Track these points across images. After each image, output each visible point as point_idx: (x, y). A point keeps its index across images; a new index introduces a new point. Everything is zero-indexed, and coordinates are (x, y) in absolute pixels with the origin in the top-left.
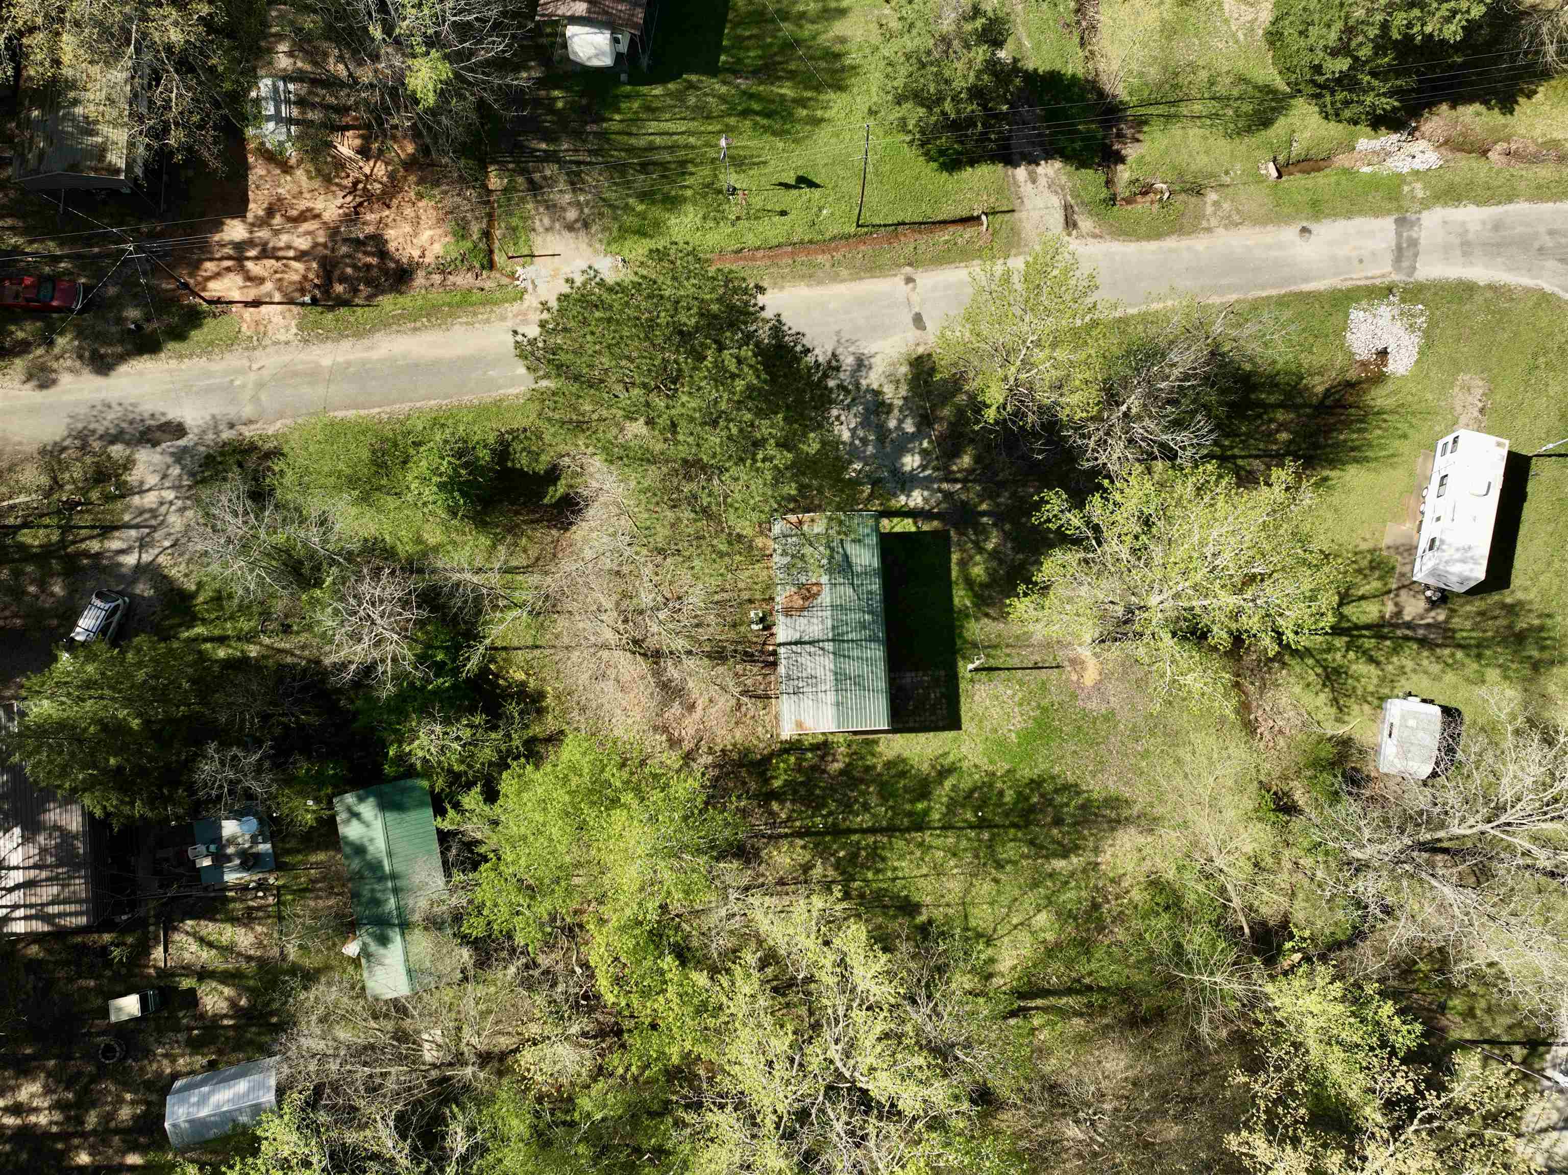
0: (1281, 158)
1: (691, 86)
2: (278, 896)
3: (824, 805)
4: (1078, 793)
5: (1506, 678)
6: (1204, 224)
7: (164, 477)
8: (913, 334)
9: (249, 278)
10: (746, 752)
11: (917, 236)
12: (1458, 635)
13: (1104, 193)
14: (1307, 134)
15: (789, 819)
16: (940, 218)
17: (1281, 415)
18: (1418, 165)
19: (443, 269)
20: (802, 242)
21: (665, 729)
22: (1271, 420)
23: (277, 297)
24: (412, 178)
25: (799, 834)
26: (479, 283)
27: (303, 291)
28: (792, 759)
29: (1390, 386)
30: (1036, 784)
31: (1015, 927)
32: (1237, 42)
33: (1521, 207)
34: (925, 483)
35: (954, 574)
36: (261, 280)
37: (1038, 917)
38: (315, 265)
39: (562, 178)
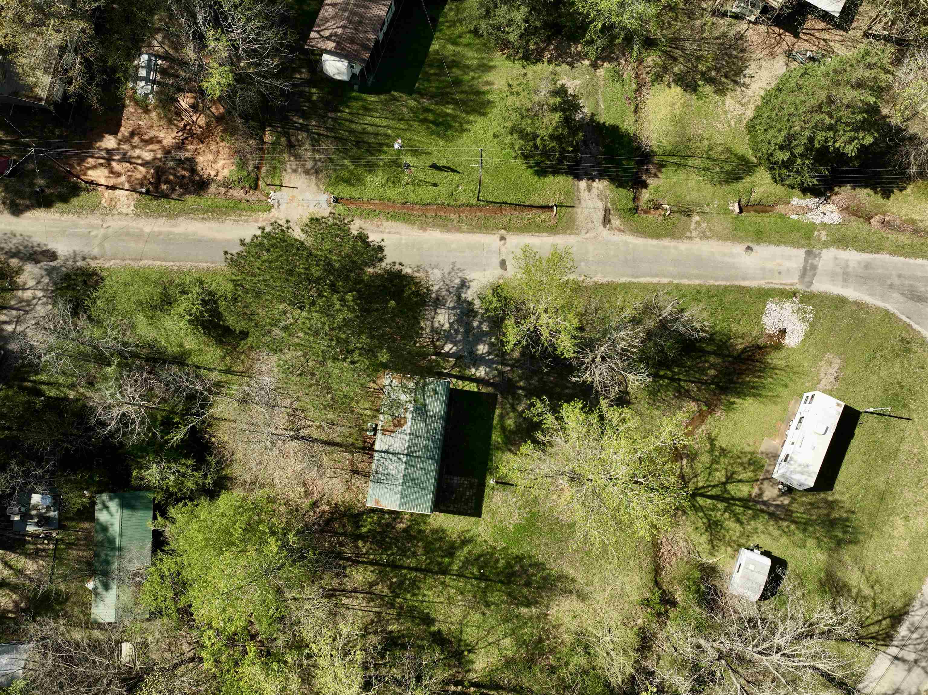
0: (743, 201)
1: (395, 99)
2: (56, 544)
3: (390, 548)
4: (544, 570)
5: (819, 546)
6: (688, 234)
7: (39, 282)
8: (499, 271)
9: (112, 172)
10: (349, 508)
11: (513, 212)
12: (794, 515)
13: (631, 205)
14: (762, 189)
15: (367, 553)
16: (528, 203)
17: (712, 359)
18: (826, 219)
19: (227, 185)
20: (443, 204)
21: (304, 485)
22: (706, 361)
23: (127, 186)
24: (220, 128)
25: (371, 563)
26: (247, 197)
27: (142, 185)
28: (376, 518)
29: (783, 353)
30: (519, 559)
31: (490, 644)
32: (730, 126)
33: (884, 257)
34: (488, 363)
35: (495, 422)
36: (119, 175)
37: (505, 641)
38: (152, 171)
39: (308, 141)
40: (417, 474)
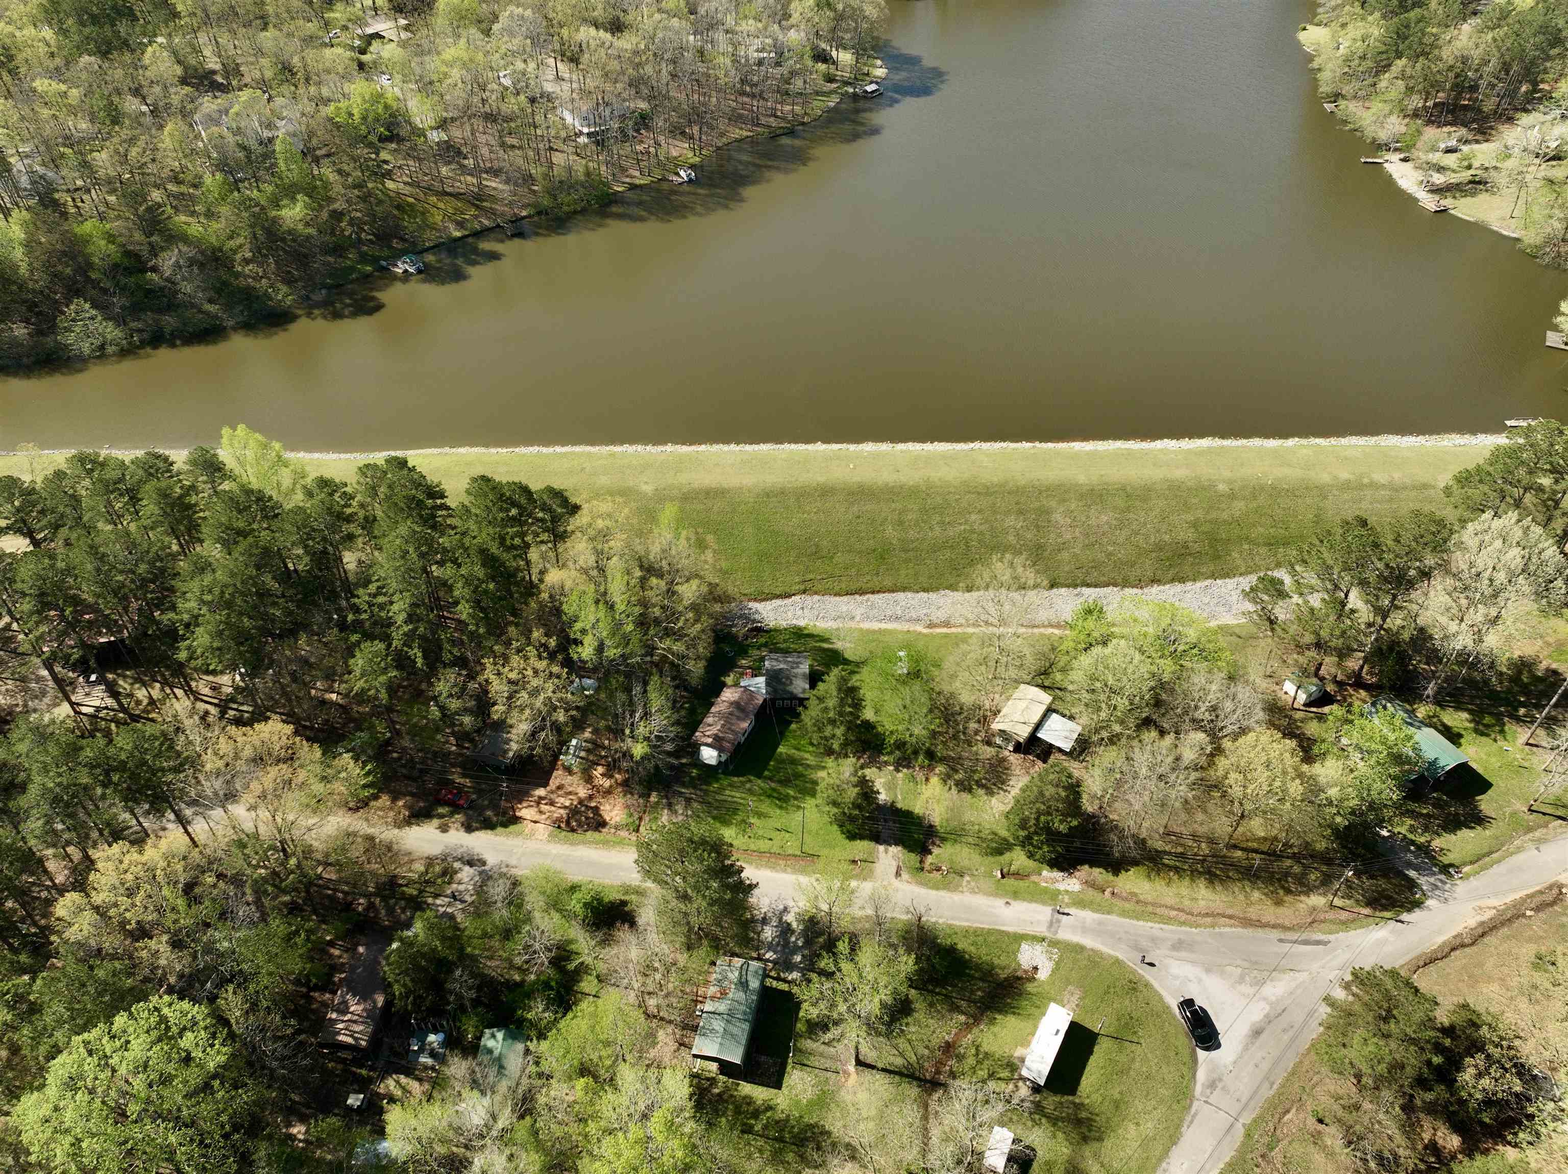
0: (1004, 870)
1: (749, 781)
4: (832, 1137)
6: (960, 889)
7: (471, 880)
8: (811, 905)
9: (539, 811)
13: (918, 865)
14: (1018, 863)
16: (839, 858)
17: (980, 983)
18: (1069, 888)
19: (617, 828)
20: (775, 853)
22: (975, 985)
23: (546, 821)
24: (619, 789)
26: (629, 836)
27: (558, 822)
29: (1035, 984)
30: (812, 1126)
32: (993, 816)
33: (1113, 918)
35: (801, 1014)
36: (543, 813)
38: (568, 813)
40: (735, 1031)
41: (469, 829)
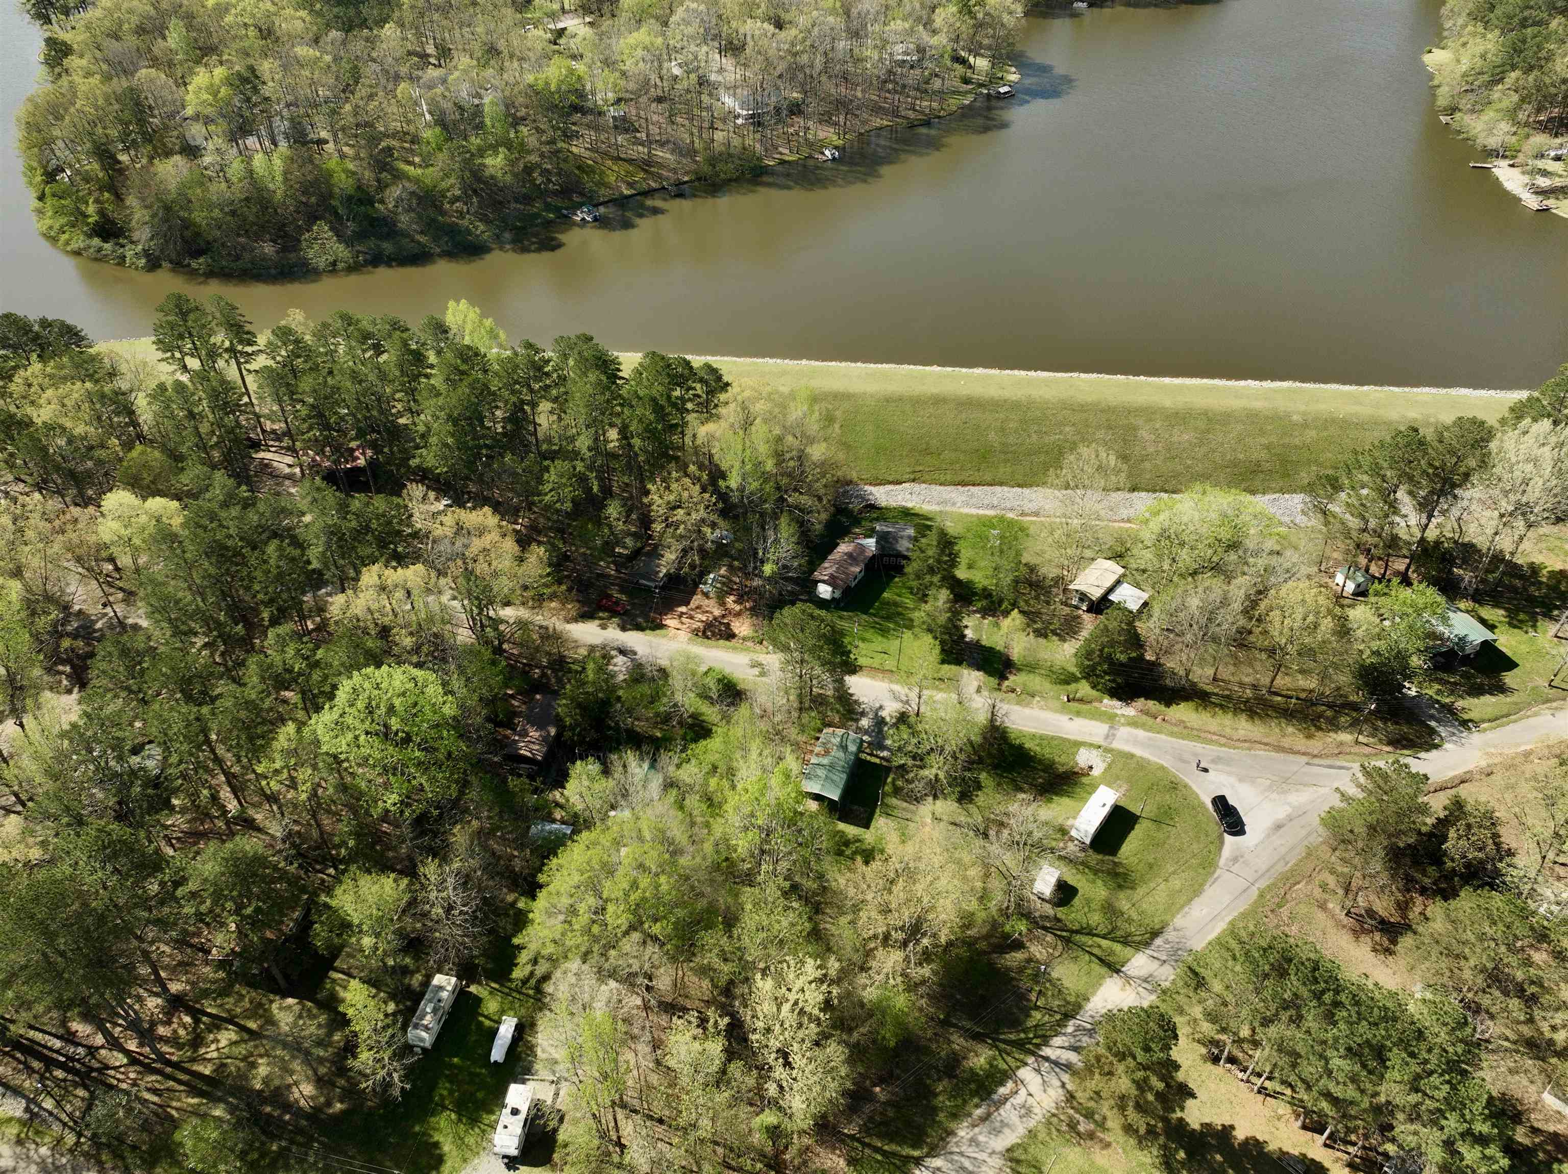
0: (1070, 696)
1: (858, 615)
5: (1104, 886)
6: (1031, 705)
7: (624, 664)
8: (904, 705)
9: (680, 622)
12: (1089, 864)
13: (996, 687)
14: (1083, 691)
16: (932, 676)
17: (1041, 773)
22: (1037, 774)
23: (687, 630)
24: (748, 613)
26: (754, 646)
27: (696, 631)
29: (1088, 777)
35: (889, 781)
36: (684, 624)
38: (704, 625)
40: (834, 777)
41: (624, 629)
